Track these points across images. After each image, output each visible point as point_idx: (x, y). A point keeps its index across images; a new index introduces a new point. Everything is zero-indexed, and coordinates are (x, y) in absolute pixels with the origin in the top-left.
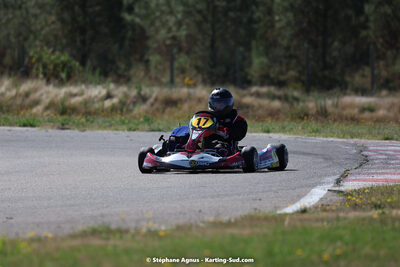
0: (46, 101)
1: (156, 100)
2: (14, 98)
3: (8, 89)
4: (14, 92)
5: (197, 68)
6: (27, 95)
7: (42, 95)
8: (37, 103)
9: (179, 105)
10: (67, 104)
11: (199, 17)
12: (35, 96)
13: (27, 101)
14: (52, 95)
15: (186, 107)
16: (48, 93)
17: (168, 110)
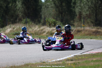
0: (47, 31)
1: (75, 31)
2: (39, 31)
3: (37, 29)
4: (39, 29)
5: (92, 22)
6: (42, 30)
7: (46, 30)
8: (44, 32)
9: (81, 32)
10: (52, 32)
11: (92, 9)
12: (44, 30)
13: (42, 32)
14: (48, 30)
15: (83, 32)
16: (47, 29)
17: (78, 33)
